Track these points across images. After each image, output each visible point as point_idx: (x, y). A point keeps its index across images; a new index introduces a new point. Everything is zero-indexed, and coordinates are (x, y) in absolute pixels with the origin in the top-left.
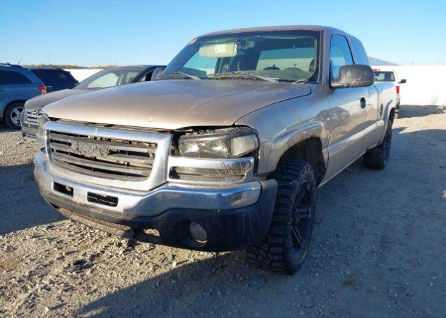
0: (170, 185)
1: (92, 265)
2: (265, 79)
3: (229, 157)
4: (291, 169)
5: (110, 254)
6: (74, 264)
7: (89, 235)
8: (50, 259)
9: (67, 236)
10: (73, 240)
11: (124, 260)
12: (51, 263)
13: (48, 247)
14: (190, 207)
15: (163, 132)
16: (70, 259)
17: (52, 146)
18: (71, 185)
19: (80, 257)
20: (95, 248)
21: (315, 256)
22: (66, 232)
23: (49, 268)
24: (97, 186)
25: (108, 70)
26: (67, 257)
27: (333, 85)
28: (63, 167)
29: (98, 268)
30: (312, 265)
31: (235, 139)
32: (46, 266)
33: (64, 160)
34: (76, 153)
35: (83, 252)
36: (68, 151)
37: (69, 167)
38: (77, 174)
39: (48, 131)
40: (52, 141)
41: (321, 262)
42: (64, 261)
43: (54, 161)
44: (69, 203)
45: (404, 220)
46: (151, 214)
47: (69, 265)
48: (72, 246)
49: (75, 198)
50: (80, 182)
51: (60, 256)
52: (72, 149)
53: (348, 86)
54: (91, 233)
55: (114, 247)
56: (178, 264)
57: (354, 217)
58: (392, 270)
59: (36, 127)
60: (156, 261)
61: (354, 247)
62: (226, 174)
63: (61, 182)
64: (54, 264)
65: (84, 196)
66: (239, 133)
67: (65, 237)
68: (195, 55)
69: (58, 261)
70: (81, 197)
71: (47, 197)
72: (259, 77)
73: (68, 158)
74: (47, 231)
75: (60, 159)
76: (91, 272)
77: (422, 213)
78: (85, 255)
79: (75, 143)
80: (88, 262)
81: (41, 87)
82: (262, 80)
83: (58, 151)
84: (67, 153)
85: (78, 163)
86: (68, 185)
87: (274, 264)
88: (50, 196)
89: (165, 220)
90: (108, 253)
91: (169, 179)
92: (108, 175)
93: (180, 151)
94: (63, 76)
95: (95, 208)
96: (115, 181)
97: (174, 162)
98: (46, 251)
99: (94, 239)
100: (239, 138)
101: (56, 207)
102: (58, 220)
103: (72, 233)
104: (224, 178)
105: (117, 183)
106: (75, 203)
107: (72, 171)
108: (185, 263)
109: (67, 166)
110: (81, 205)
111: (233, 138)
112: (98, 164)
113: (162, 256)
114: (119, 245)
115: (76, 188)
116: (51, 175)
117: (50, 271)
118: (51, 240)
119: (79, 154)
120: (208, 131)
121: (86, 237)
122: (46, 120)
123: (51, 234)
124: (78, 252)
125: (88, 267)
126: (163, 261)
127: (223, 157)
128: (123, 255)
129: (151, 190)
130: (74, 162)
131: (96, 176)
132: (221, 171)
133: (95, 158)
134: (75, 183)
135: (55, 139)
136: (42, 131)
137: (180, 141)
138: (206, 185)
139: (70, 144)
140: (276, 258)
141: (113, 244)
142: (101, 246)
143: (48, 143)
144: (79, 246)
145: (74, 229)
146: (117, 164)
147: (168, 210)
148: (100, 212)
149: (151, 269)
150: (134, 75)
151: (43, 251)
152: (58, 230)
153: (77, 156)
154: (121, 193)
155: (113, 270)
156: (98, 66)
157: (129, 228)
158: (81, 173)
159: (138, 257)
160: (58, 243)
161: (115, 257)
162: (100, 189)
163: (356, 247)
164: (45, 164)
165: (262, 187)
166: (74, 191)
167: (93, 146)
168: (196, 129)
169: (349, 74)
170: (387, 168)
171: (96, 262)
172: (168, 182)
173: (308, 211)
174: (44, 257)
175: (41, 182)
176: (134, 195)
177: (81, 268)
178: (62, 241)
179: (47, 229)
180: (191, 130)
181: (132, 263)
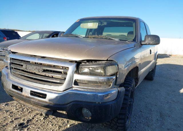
0: (74, 89)
1: (28, 126)
2: (113, 39)
3: (104, 76)
4: (127, 82)
5: (37, 120)
6: (19, 126)
7: (26, 109)
8: (6, 122)
9: (15, 110)
10: (18, 112)
11: (44, 123)
12: (7, 124)
13: (5, 115)
14: (84, 100)
15: (72, 62)
16: (16, 122)
17: (12, 66)
18: (22, 86)
19: (22, 121)
20: (29, 116)
21: (133, 122)
22: (15, 107)
23: (5, 127)
24: (36, 87)
25: (34, 33)
26: (15, 121)
27: (142, 43)
28: (17, 77)
29: (31, 127)
30: (133, 126)
31: (108, 67)
32: (4, 126)
33: (18, 73)
34: (25, 70)
35: (23, 119)
36: (21, 69)
37: (20, 77)
38: (25, 81)
39: (10, 58)
40: (12, 63)
41: (137, 125)
42: (13, 123)
43: (13, 73)
44: (19, 96)
45: (167, 104)
46: (63, 103)
47: (16, 126)
48: (18, 115)
49: (23, 93)
50: (26, 85)
51: (11, 120)
52: (23, 68)
53: (149, 44)
54: (27, 108)
55: (39, 116)
56: (70, 125)
57: (146, 102)
58: (168, 129)
59: (4, 56)
60: (60, 124)
61: (149, 117)
62: (102, 84)
63: (16, 84)
64: (8, 125)
65: (28, 92)
66: (110, 64)
67: (14, 110)
68: (78, 27)
69: (11, 123)
70: (26, 92)
71: (8, 92)
72: (110, 38)
73: (21, 73)
74: (5, 107)
75: (16, 73)
76: (27, 130)
77: (174, 101)
78: (24, 120)
79: (25, 65)
80: (26, 124)
81: (4, 38)
82: (112, 39)
83: (15, 68)
84: (20, 70)
85: (26, 75)
86: (20, 86)
87: (119, 128)
88: (10, 91)
89: (70, 107)
90: (36, 119)
91: (73, 86)
92: (41, 82)
93: (79, 71)
94: (14, 34)
95: (34, 99)
96: (45, 85)
97: (77, 77)
98: (4, 118)
99: (28, 111)
100: (110, 66)
101: (12, 96)
102: (11, 101)
103: (18, 108)
104: (101, 86)
105: (46, 87)
106: (23, 96)
107: (22, 79)
108: (74, 125)
109: (19, 76)
110: (27, 97)
111: (107, 66)
112: (36, 76)
113: (62, 121)
114: (41, 115)
115: (24, 88)
116: (11, 80)
117: (6, 129)
118: (7, 111)
119: (27, 71)
120: (93, 62)
121: (25, 110)
122: (10, 53)
123: (7, 108)
124: (21, 118)
125: (26, 127)
126: (63, 124)
127: (102, 76)
128: (43, 120)
129: (64, 91)
130: (23, 75)
131: (35, 82)
132: (100, 83)
133: (35, 73)
134: (24, 85)
135: (14, 62)
136: (7, 58)
137: (80, 67)
138: (92, 89)
139: (22, 66)
140: (120, 125)
141: (38, 114)
142: (32, 115)
143: (10, 64)
144: (21, 115)
145: (19, 106)
146: (45, 76)
147: (72, 102)
148: (36, 101)
149: (57, 128)
150: (48, 35)
151: (3, 118)
152: (10, 106)
153: (26, 71)
154: (48, 92)
155: (38, 128)
156: (29, 31)
157: (49, 109)
158: (27, 80)
159: (50, 121)
160: (10, 113)
161: (39, 121)
162: (37, 89)
163: (150, 117)
164: (7, 74)
165: (118, 91)
166: (23, 90)
167: (35, 67)
168: (88, 61)
169: (149, 39)
170: (154, 80)
171: (30, 124)
172: (72, 87)
173: (131, 101)
174: (3, 121)
175: (5, 84)
176: (55, 93)
177: (22, 128)
178: (12, 112)
179: (5, 105)
180: (86, 61)
181: (48, 125)
